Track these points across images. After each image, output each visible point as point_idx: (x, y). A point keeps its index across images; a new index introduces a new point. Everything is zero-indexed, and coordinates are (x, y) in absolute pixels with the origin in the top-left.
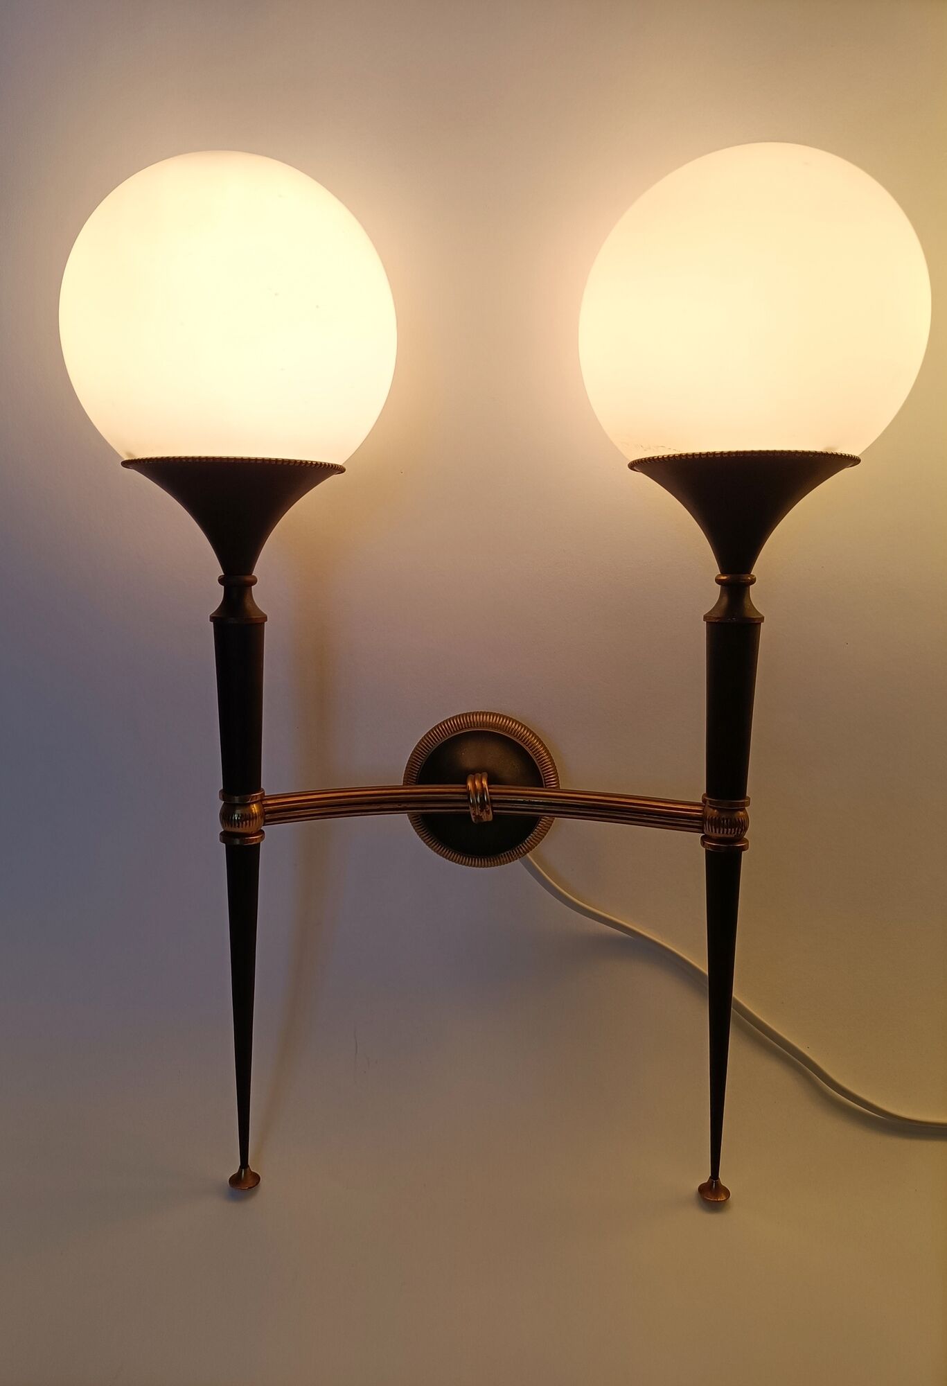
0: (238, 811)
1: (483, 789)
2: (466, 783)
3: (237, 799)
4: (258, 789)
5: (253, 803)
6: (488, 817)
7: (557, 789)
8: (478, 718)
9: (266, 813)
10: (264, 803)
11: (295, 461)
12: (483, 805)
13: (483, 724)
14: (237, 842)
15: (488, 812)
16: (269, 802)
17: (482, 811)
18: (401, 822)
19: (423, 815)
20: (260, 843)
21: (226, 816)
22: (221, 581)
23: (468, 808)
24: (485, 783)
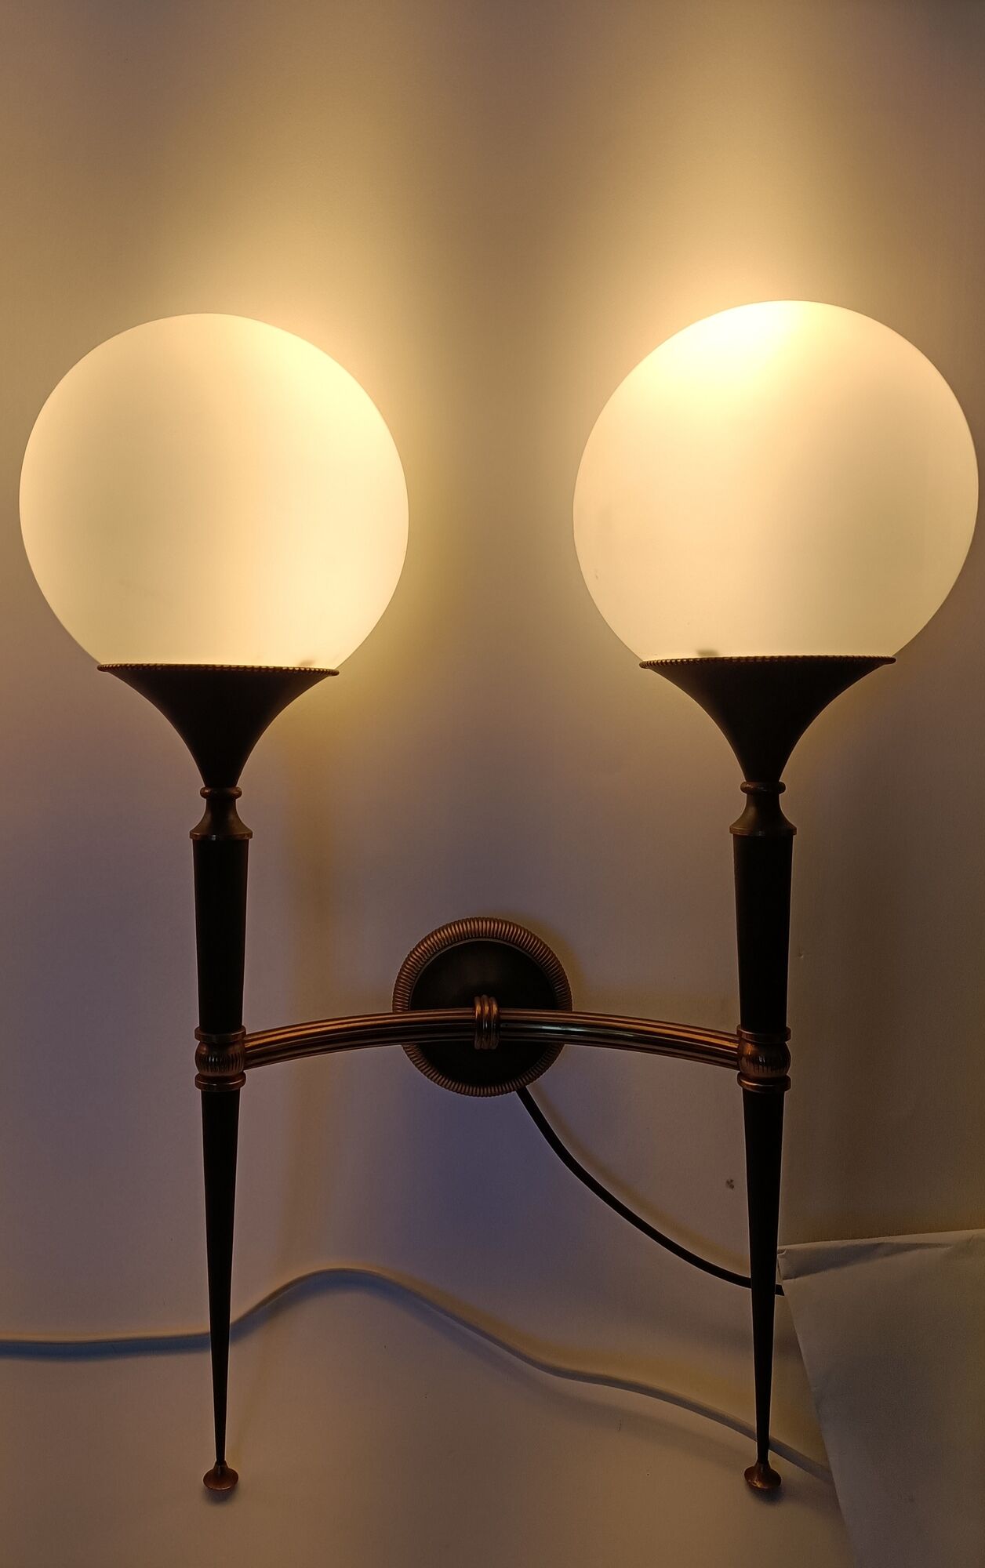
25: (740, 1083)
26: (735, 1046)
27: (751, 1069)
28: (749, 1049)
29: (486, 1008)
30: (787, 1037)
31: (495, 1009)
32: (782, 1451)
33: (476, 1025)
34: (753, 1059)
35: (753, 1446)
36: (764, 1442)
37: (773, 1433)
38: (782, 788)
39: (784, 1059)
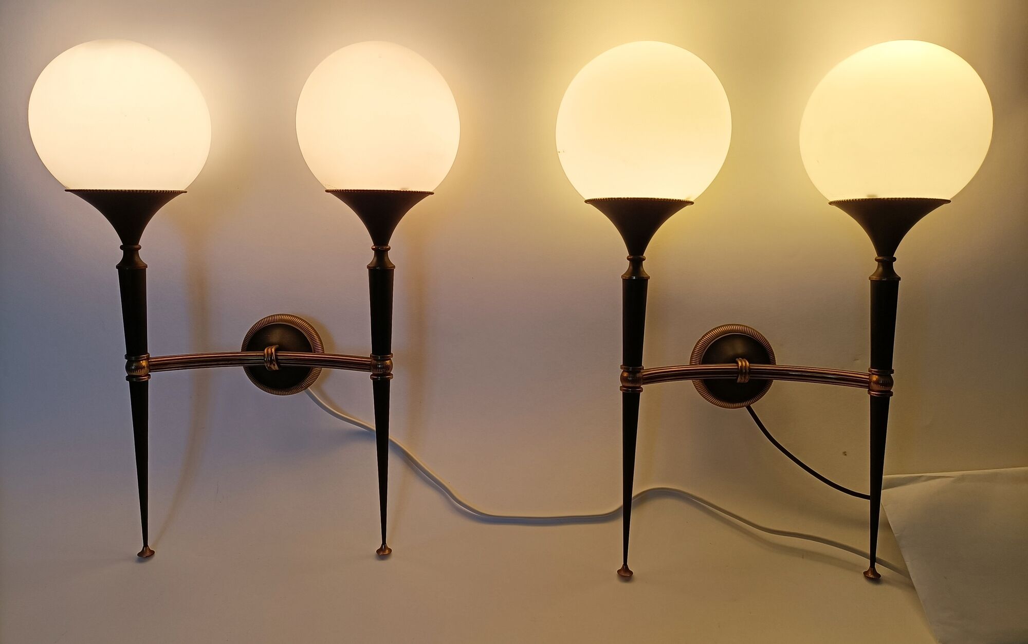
0: (134, 364)
1: (272, 353)
2: (264, 350)
3: (133, 358)
4: (146, 353)
5: (142, 360)
6: (276, 367)
7: (323, 353)
8: (277, 317)
9: (151, 366)
10: (149, 360)
11: (151, 191)
12: (271, 362)
13: (281, 320)
14: (134, 380)
15: (274, 365)
16: (152, 360)
17: (271, 364)
18: (241, 370)
19: (250, 367)
20: (148, 381)
21: (128, 368)
22: (121, 247)
23: (264, 363)
24: (273, 350)
25: (869, 393)
26: (868, 377)
27: (875, 387)
28: (875, 378)
29: (743, 363)
30: (892, 372)
31: (748, 363)
32: (881, 563)
33: (740, 372)
34: (877, 382)
35: (868, 562)
36: (873, 559)
37: (877, 555)
38: (895, 259)
39: (890, 383)
